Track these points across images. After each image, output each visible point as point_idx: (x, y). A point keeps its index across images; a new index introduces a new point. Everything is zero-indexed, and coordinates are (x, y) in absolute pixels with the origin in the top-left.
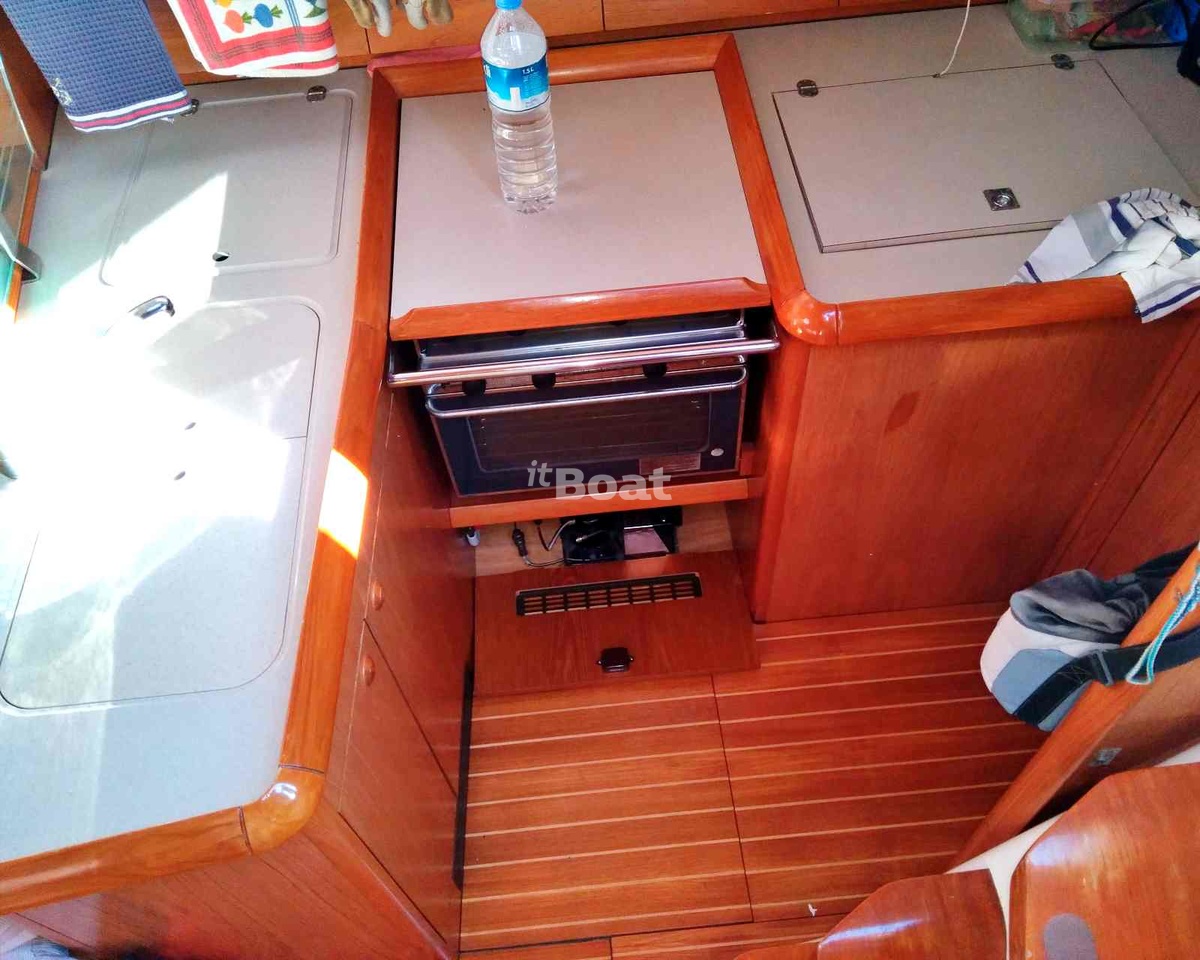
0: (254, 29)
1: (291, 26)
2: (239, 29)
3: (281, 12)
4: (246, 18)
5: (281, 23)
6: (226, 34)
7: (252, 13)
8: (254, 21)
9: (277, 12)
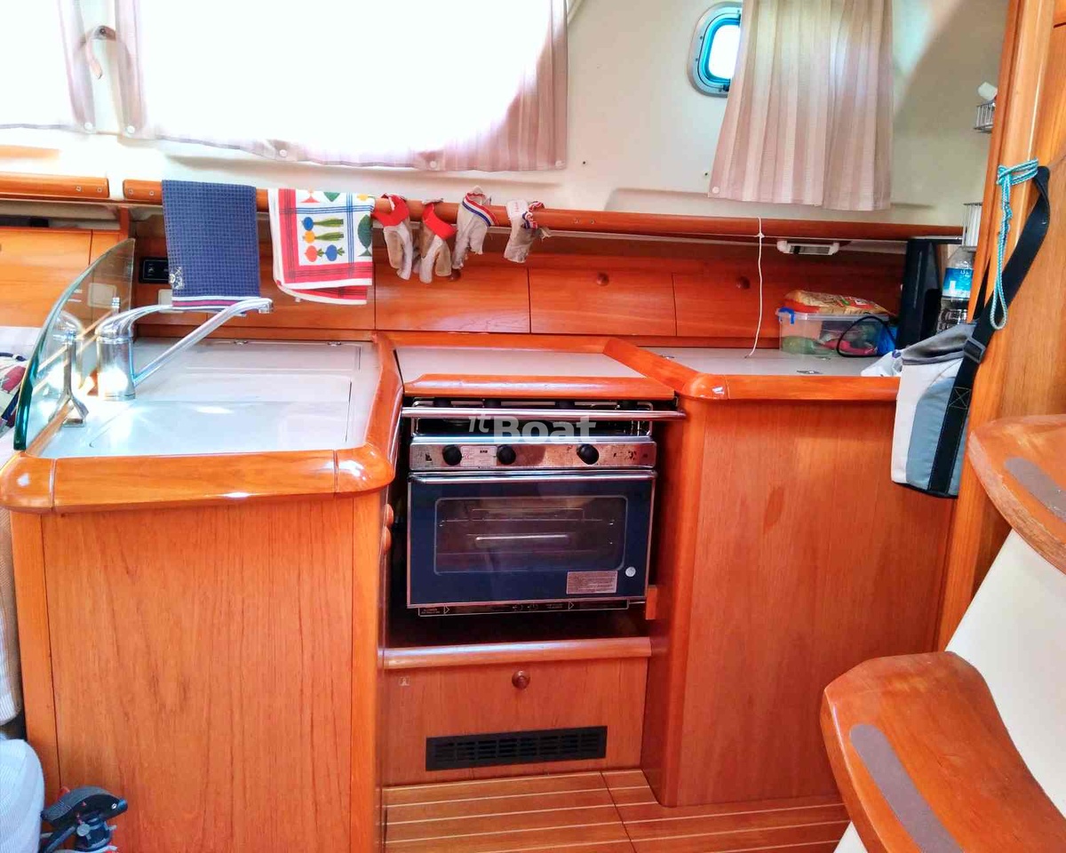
0: (322, 261)
1: (347, 262)
2: (313, 259)
3: (343, 252)
4: (320, 253)
5: (342, 260)
6: (303, 261)
7: (324, 250)
8: (324, 256)
9: (341, 252)
